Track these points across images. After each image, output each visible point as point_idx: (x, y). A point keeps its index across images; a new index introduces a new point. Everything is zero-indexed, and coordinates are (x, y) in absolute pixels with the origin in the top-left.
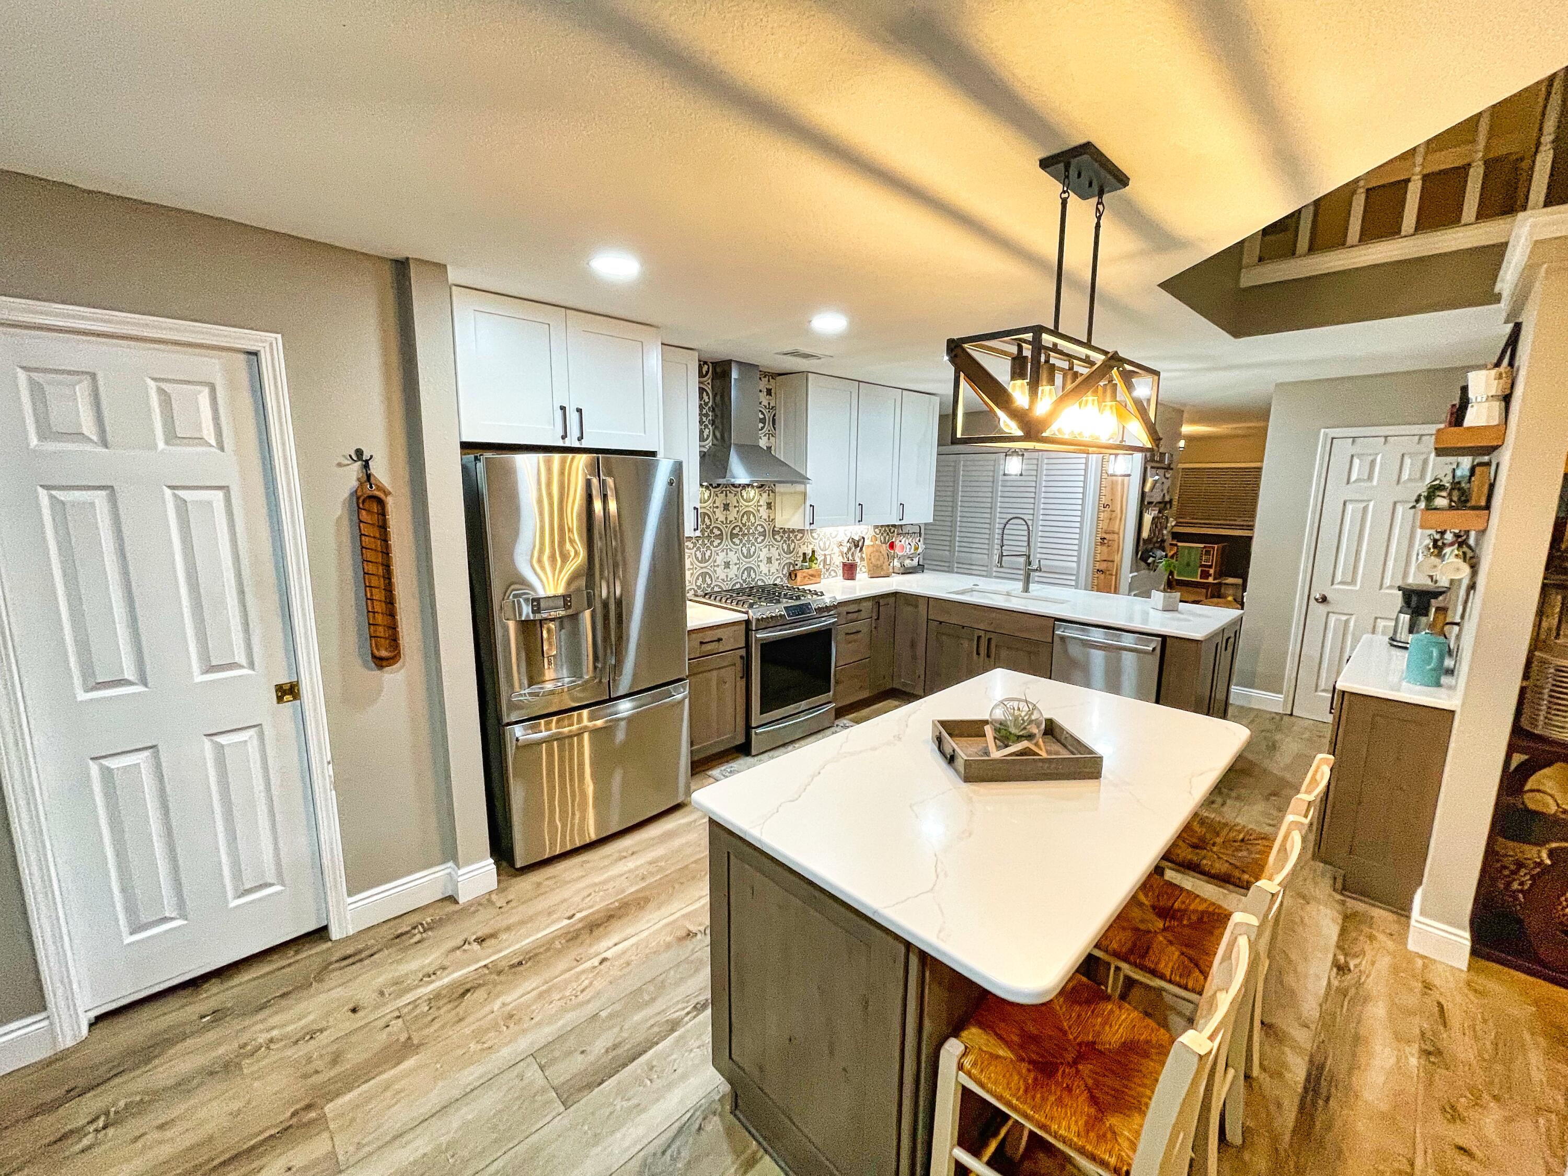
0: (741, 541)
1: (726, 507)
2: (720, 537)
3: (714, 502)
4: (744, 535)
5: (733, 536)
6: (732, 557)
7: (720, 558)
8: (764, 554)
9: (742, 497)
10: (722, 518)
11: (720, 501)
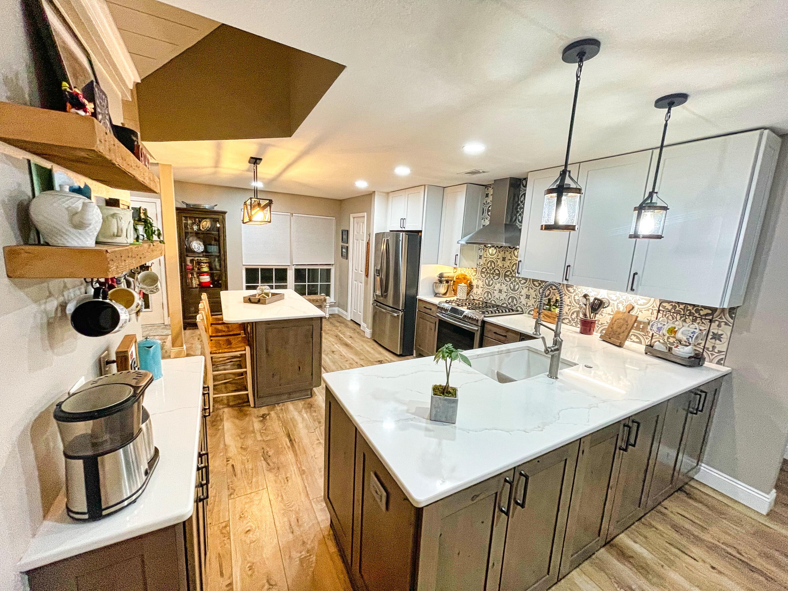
0: (510, 280)
1: (504, 259)
2: (499, 275)
3: (498, 256)
4: (512, 277)
5: (506, 276)
6: (504, 288)
7: (498, 286)
8: (524, 291)
9: (514, 254)
10: (501, 265)
11: (501, 256)
